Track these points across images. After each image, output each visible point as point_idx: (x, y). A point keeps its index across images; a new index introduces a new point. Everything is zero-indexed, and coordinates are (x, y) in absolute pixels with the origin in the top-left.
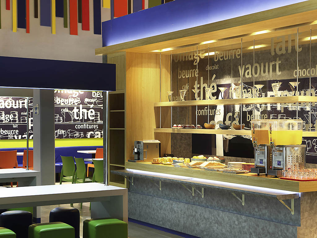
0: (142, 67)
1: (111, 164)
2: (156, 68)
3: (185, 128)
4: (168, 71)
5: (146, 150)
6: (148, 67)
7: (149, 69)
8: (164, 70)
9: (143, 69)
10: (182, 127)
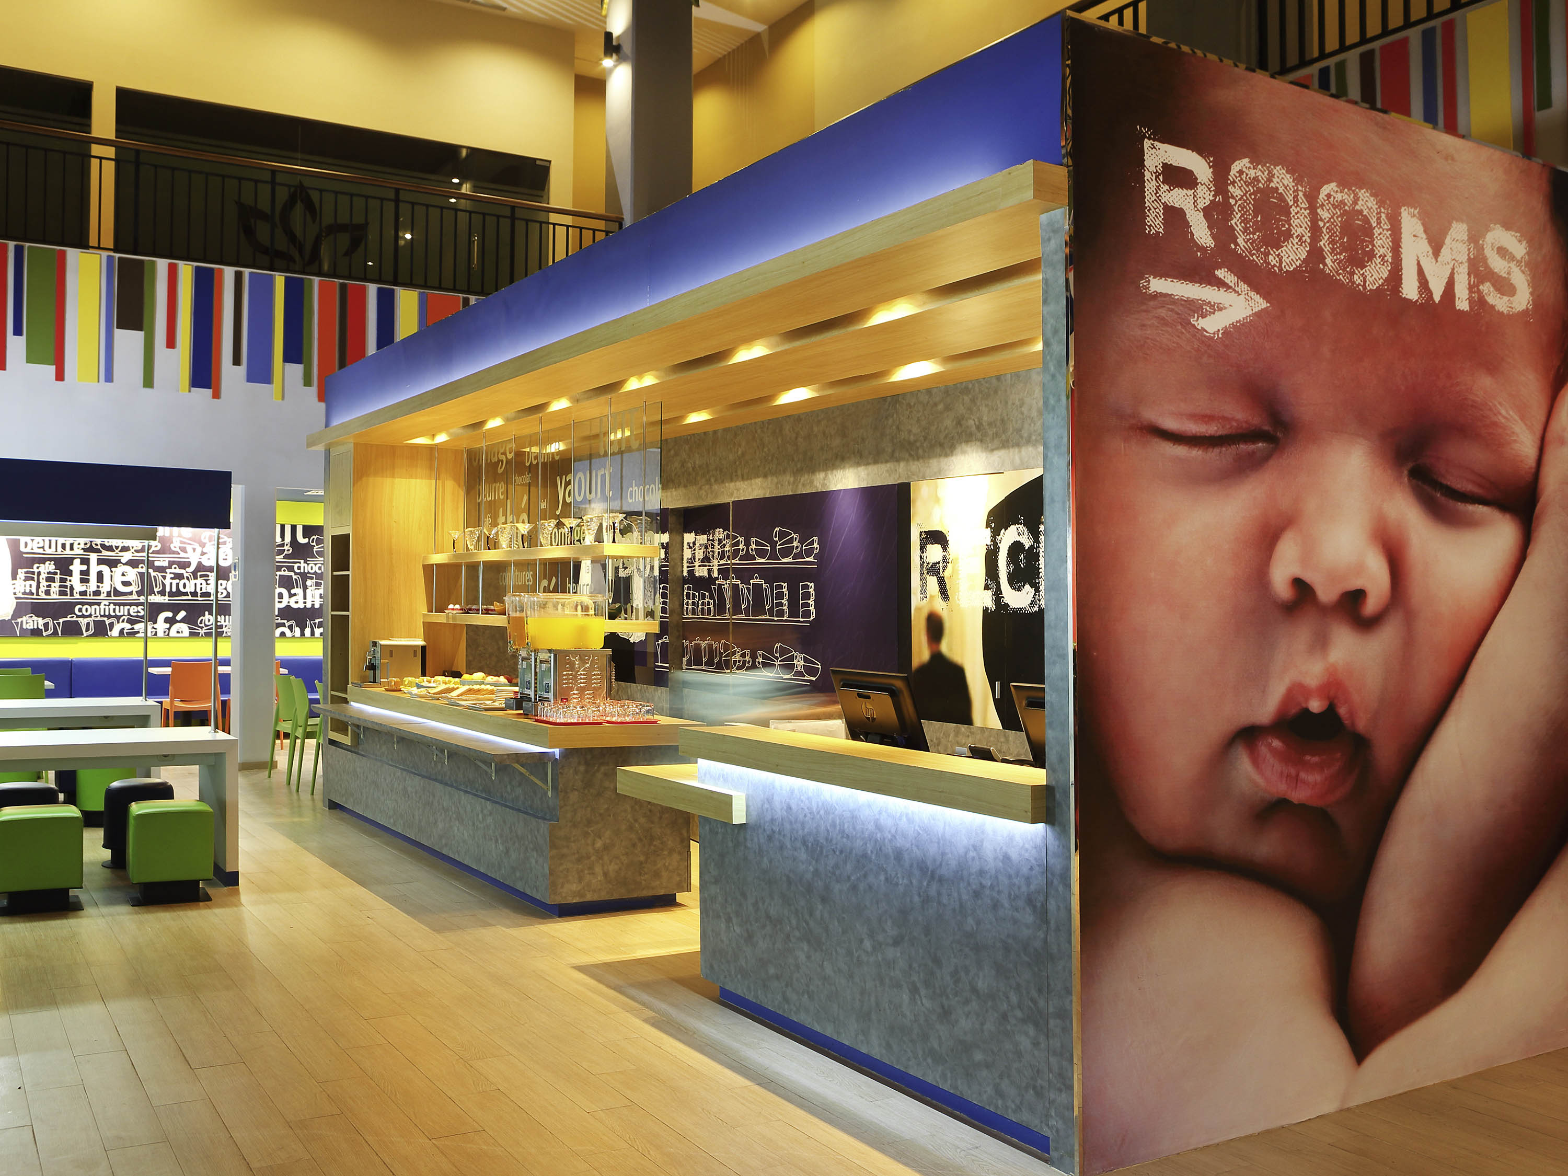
0: (393, 476)
1: (333, 693)
2: (430, 479)
3: (469, 613)
4: (459, 486)
5: (387, 661)
6: (411, 477)
7: (413, 481)
8: (450, 485)
9: (397, 480)
10: (460, 610)
